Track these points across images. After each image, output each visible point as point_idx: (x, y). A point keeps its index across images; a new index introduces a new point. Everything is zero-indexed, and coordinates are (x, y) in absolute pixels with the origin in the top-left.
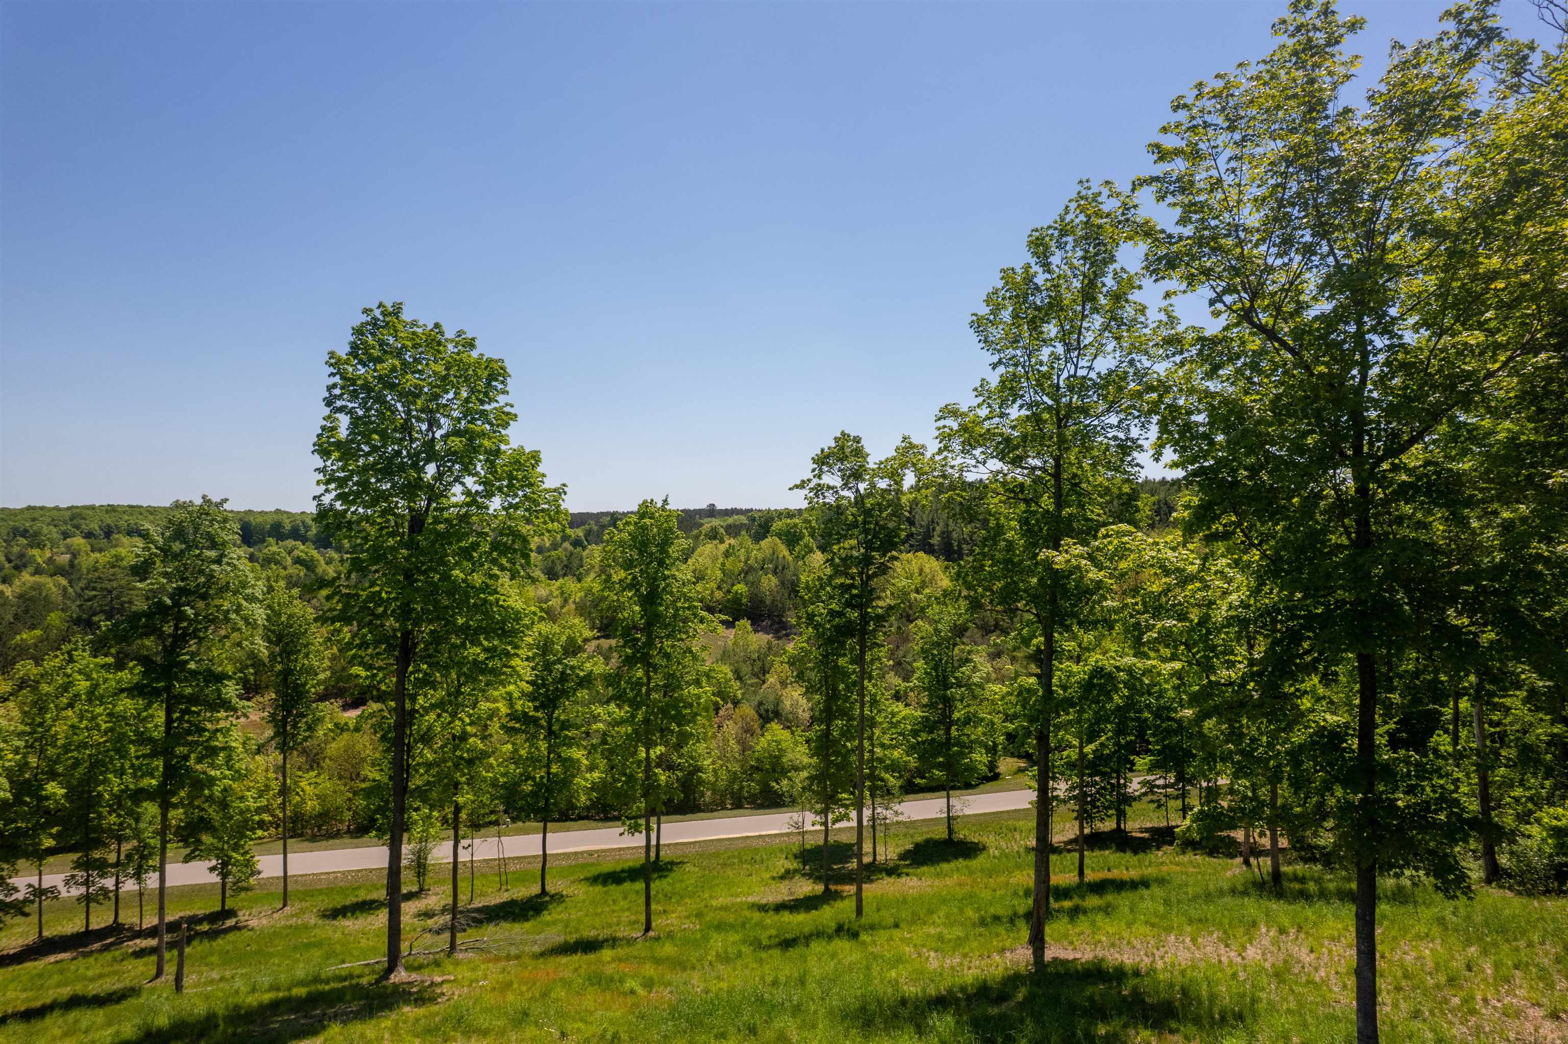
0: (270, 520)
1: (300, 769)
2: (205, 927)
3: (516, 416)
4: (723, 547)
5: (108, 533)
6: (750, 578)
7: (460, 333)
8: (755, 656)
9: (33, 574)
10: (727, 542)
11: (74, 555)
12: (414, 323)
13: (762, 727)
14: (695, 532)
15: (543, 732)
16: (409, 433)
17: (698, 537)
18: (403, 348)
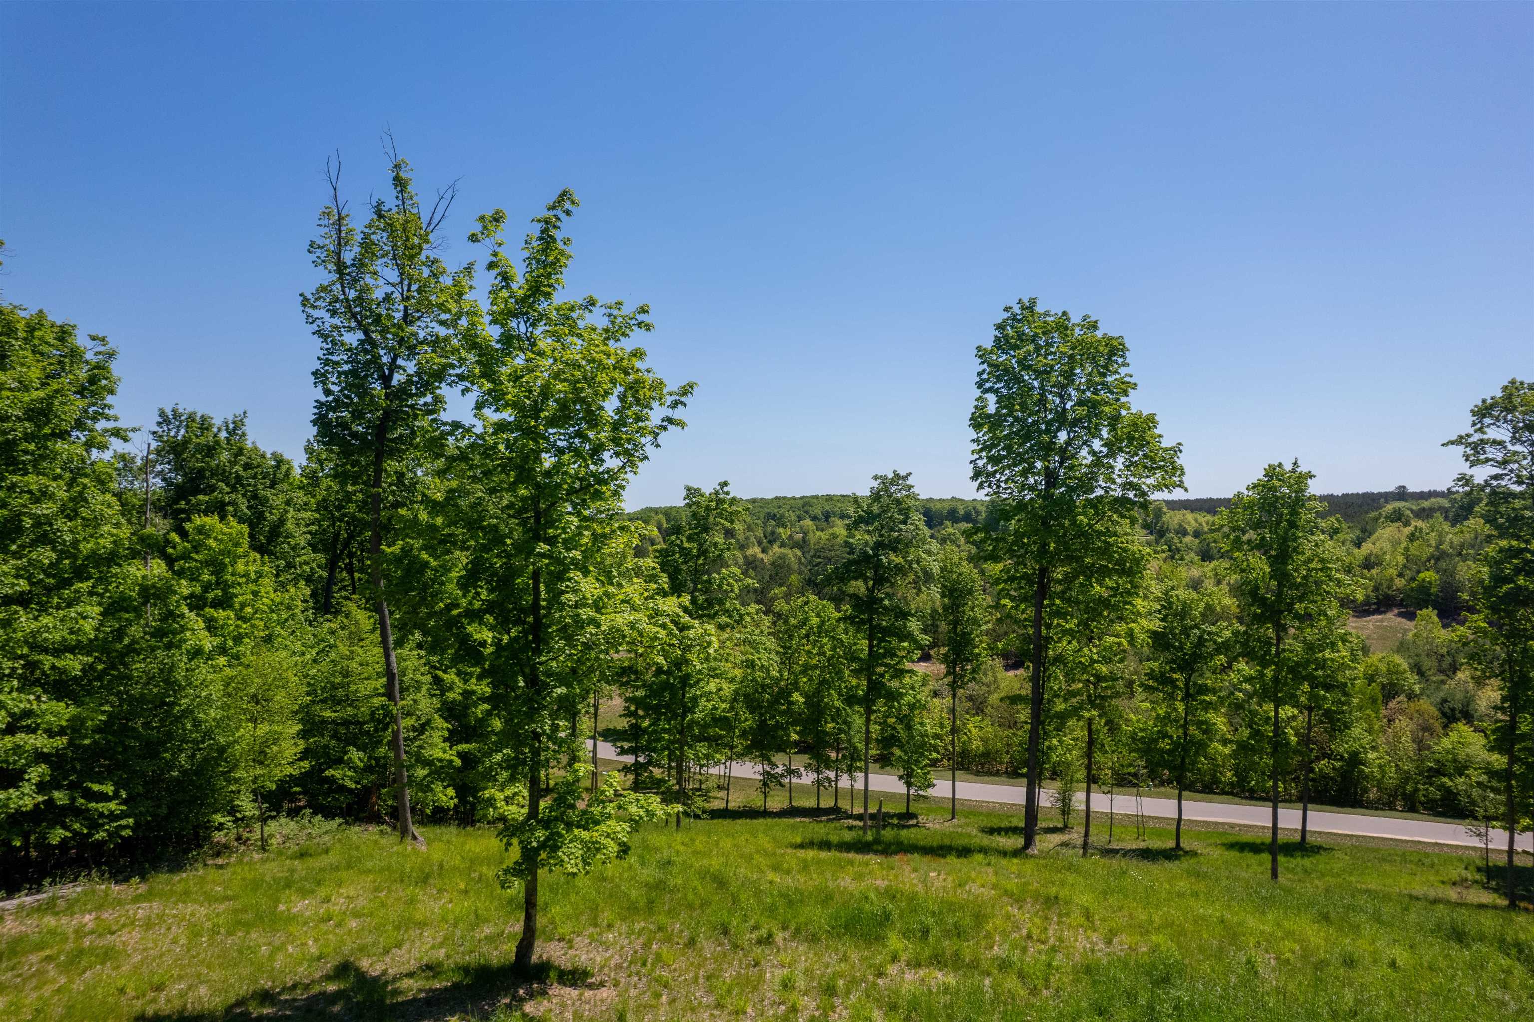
0: (947, 506)
1: (967, 713)
2: (895, 821)
3: (1135, 384)
4: (1407, 531)
5: (827, 517)
6: (1443, 565)
7: (1085, 318)
8: (1444, 651)
9: (780, 547)
10: (1413, 524)
11: (805, 534)
12: (1047, 314)
13: (1445, 727)
14: (1373, 514)
15: (1180, 695)
16: (1044, 405)
17: (1376, 520)
18: (1036, 335)
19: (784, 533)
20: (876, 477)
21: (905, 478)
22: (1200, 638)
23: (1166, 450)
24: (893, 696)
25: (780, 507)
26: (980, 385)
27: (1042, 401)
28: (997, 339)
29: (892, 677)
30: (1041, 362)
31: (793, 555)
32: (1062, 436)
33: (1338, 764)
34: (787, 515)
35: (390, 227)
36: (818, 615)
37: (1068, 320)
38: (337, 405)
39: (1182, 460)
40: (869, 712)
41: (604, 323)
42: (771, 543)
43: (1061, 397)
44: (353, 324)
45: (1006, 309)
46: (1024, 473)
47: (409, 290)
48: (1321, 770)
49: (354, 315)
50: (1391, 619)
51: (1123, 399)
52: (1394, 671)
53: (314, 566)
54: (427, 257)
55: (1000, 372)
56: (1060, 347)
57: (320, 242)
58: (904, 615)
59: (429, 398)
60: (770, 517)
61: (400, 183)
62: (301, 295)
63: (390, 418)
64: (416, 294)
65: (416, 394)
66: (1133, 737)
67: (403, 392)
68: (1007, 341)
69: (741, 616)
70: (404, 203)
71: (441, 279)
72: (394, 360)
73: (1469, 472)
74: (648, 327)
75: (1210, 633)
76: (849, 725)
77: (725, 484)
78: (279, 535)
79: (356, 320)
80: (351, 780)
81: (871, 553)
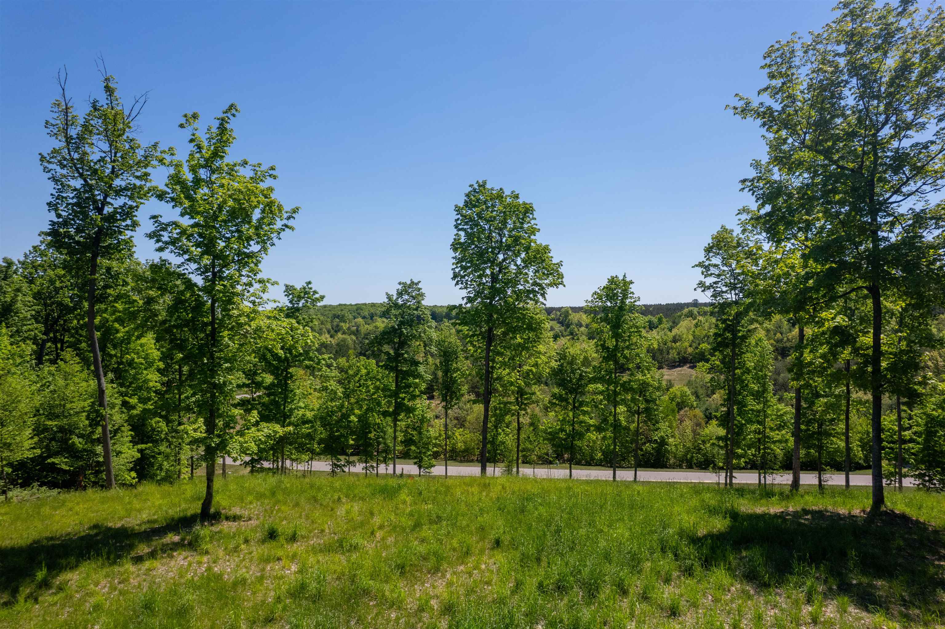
1: (455, 427)
3: (539, 229)
4: (694, 322)
5: (372, 316)
6: (711, 340)
7: (512, 192)
8: (709, 385)
9: (342, 334)
10: (698, 318)
11: (358, 326)
12: (492, 189)
13: (707, 423)
14: (679, 314)
15: (570, 407)
16: (491, 240)
17: (680, 316)
18: (487, 200)
19: (345, 326)
20: (400, 283)
21: (417, 284)
22: (581, 375)
23: (554, 264)
24: (410, 410)
25: (342, 310)
26: (456, 227)
27: (489, 238)
28: (466, 201)
29: (409, 400)
30: (488, 214)
31: (350, 339)
32: (501, 257)
33: (654, 446)
34: (346, 315)
35: (104, 117)
36: (366, 368)
37: (504, 193)
38: (65, 223)
39: (562, 270)
40: (395, 420)
41: (252, 174)
42: (336, 332)
43: (500, 235)
44: (76, 175)
45: (471, 186)
46: (480, 277)
47: (115, 156)
48: (646, 450)
49: (77, 169)
50: (685, 370)
51: (532, 237)
52: (683, 395)
53: (36, 332)
54: (127, 137)
55: (468, 220)
56: (499, 207)
57: (53, 122)
58: (416, 363)
59: (129, 222)
60: (335, 316)
61: (109, 90)
62: (40, 154)
63: (101, 234)
64: (120, 159)
65: (120, 220)
66: (545, 431)
67: (111, 218)
68: (471, 203)
69: (319, 360)
70: (111, 103)
71: (137, 151)
72: (105, 198)
73: (703, 280)
74: (275, 177)
75: (586, 372)
76: (385, 433)
77: (309, 283)
78: (11, 311)
79: (79, 172)
80: (66, 465)
81: (397, 327)
